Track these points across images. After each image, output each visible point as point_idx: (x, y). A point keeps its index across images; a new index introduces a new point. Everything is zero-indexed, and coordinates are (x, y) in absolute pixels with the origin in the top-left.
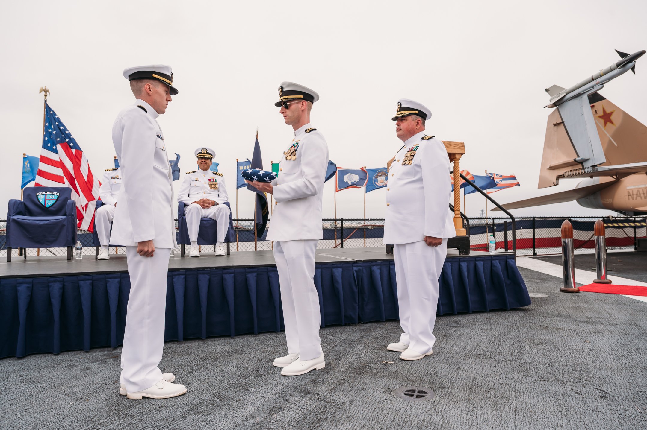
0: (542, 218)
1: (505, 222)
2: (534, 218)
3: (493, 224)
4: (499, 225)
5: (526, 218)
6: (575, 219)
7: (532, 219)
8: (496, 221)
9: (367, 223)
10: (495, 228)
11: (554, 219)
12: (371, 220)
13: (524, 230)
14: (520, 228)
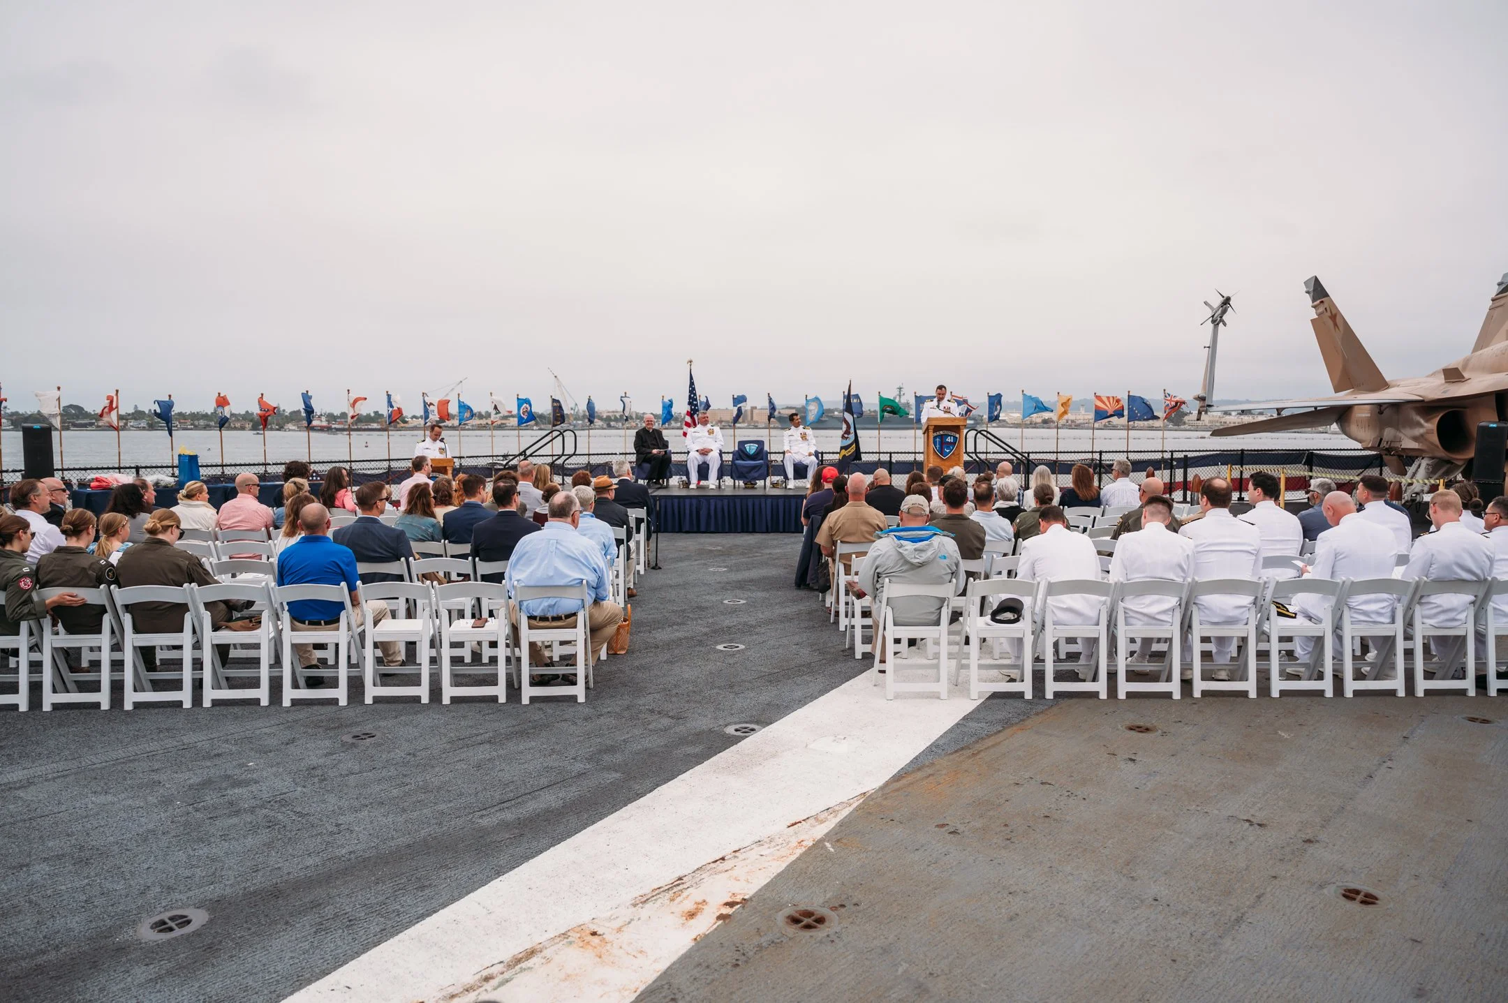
0: (1258, 450)
1: (1186, 456)
2: (1242, 451)
3: (1172, 459)
4: (1178, 460)
5: (1227, 451)
6: (1318, 452)
7: (1240, 452)
8: (1176, 455)
9: (990, 456)
10: (1175, 463)
11: (1280, 452)
12: (994, 453)
13: (1223, 467)
14: (1218, 465)
